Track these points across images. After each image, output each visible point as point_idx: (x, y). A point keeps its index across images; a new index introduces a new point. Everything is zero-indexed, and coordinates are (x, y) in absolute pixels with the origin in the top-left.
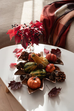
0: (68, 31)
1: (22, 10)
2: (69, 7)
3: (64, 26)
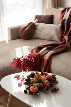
0: (51, 63)
1: (15, 53)
2: (47, 49)
3: (48, 60)
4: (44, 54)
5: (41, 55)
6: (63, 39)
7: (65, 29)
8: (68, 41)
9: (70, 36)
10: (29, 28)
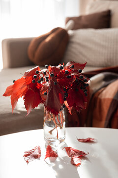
5: (92, 91)
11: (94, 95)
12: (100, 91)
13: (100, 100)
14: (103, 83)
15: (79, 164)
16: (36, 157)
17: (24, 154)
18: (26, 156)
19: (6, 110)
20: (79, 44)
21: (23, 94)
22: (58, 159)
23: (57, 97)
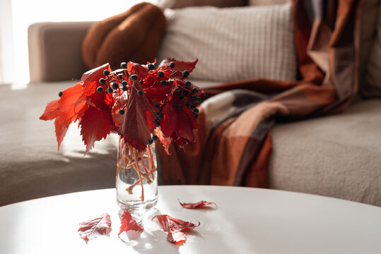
2: (237, 102)
3: (251, 139)
4: (226, 120)
5: (211, 123)
6: (304, 69)
7: (317, 21)
8: (339, 69)
9: (343, 50)
10: (133, 24)
11: (213, 130)
12: (225, 124)
13: (226, 140)
14: (233, 110)
15: (182, 242)
16: (102, 231)
17: (79, 227)
18: (83, 229)
19: (40, 156)
20: (186, 37)
21: (79, 115)
22: (143, 235)
23: (142, 118)
